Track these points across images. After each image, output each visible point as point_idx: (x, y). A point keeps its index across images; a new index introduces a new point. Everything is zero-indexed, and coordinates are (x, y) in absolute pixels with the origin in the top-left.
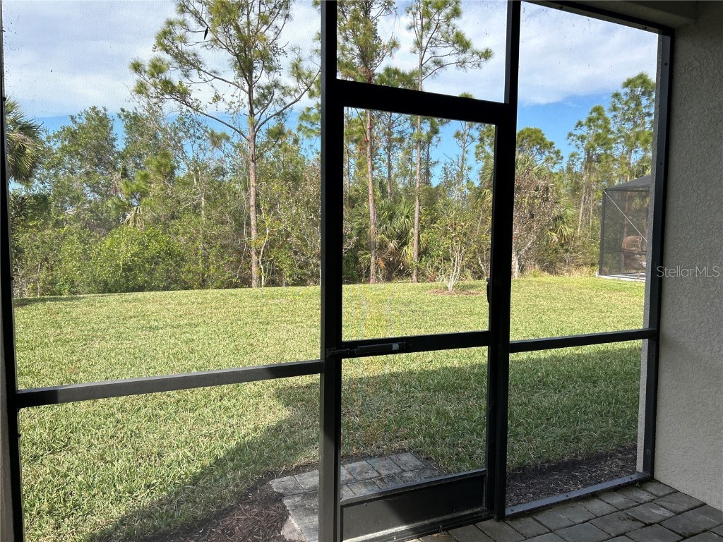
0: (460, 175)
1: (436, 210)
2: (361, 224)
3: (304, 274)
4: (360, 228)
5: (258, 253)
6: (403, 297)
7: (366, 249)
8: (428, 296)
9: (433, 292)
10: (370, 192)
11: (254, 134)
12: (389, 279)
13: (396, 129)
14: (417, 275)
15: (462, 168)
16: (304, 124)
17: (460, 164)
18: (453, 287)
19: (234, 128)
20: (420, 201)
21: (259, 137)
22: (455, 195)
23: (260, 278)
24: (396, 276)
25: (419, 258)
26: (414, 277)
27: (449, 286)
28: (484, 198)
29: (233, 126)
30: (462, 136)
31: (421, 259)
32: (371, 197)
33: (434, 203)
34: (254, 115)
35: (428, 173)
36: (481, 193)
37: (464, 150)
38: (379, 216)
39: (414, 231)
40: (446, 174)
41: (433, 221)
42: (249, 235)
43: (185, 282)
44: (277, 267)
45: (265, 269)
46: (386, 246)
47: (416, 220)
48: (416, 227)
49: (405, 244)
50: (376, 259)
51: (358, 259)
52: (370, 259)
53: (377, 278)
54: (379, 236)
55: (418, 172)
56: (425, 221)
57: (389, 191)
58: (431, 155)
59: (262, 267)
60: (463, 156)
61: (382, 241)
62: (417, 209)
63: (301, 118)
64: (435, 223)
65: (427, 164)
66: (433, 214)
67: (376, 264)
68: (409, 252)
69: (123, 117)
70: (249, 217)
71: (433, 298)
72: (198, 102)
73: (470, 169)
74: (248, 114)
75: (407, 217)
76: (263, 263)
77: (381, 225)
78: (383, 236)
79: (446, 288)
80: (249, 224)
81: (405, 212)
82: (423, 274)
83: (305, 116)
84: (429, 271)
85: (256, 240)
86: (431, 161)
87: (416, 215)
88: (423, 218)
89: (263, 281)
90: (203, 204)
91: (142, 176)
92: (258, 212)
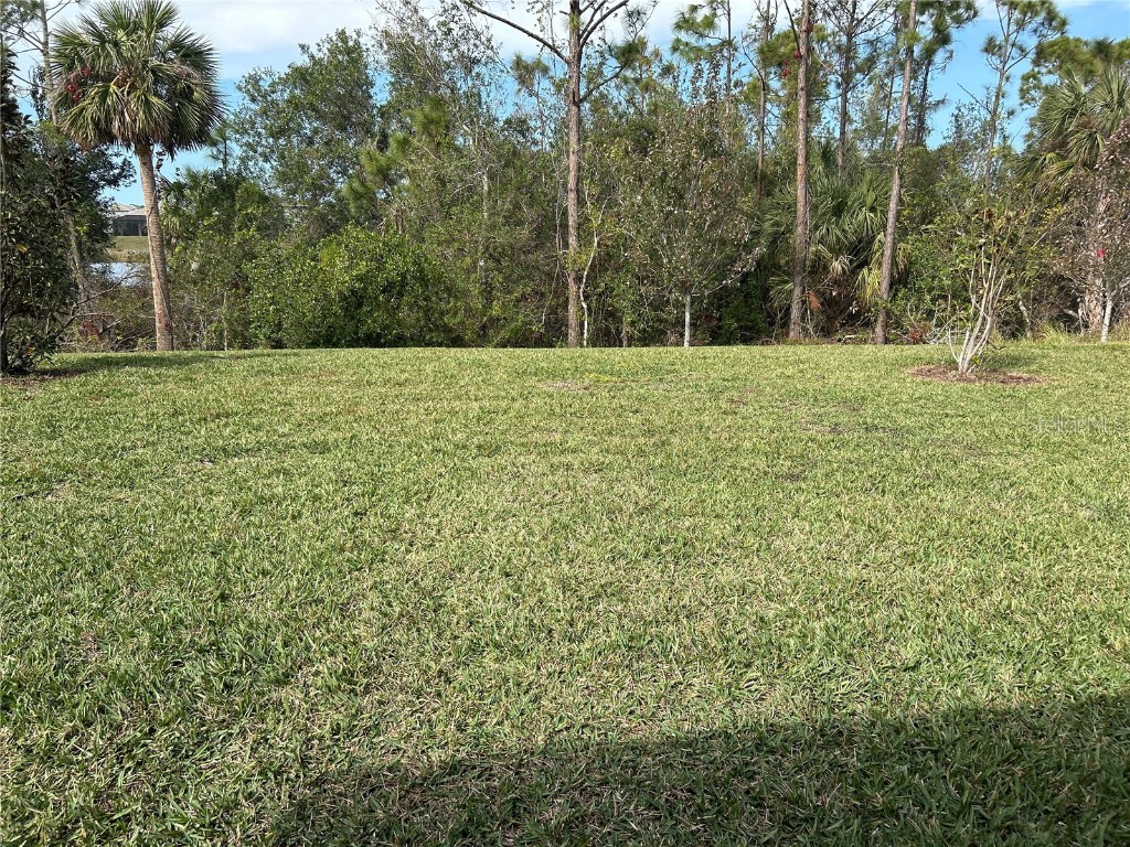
0: (990, 127)
1: (933, 195)
2: (777, 224)
3: (661, 321)
4: (776, 233)
5: (578, 279)
6: (848, 385)
7: (788, 274)
8: (908, 385)
9: (920, 372)
10: (801, 160)
11: (578, 49)
12: (826, 332)
13: (862, 36)
14: (886, 326)
15: (994, 113)
16: (684, 36)
17: (991, 107)
18: (972, 361)
19: (540, 40)
20: (901, 178)
21: (588, 57)
22: (975, 169)
23: (582, 325)
24: (843, 325)
25: (891, 294)
26: (879, 329)
27: (959, 360)
28: (1041, 170)
29: (541, 36)
30: (1000, 48)
31: (895, 295)
32: (800, 170)
33: (932, 182)
34: (580, 12)
35: (921, 128)
36: (1035, 159)
37: (1002, 75)
38: (815, 208)
39: (886, 239)
40: (959, 127)
41: (927, 218)
42: (566, 245)
43: (452, 333)
44: (610, 305)
45: (589, 309)
46: (826, 268)
47: (891, 216)
48: (890, 230)
49: (865, 263)
50: (803, 292)
51: (768, 291)
52: (791, 291)
53: (804, 329)
54: (813, 249)
55: (901, 128)
56: (910, 218)
57: (840, 161)
58: (930, 89)
59: (585, 306)
60: (999, 88)
61: (818, 256)
62: (894, 192)
63: (678, 26)
64: (931, 222)
65: (921, 107)
66: (929, 204)
67: (804, 302)
68: (869, 280)
69: (386, 47)
70: (565, 213)
71: (922, 390)
73: (1011, 113)
74: (568, 10)
75: (873, 209)
76: (586, 298)
77: (816, 227)
78: (820, 247)
79: (953, 365)
80: (565, 226)
81: (869, 201)
82: (898, 325)
83: (686, 21)
84: (911, 318)
85: (576, 254)
86: (930, 100)
87: (893, 205)
88: (905, 213)
89: (585, 331)
90: (486, 188)
91: (398, 142)
92: (581, 202)
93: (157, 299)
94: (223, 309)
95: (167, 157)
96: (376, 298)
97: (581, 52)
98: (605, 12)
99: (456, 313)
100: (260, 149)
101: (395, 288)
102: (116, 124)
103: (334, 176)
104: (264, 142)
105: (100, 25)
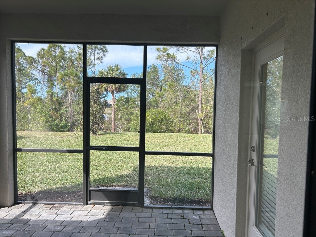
5: (201, 120)
42: (198, 113)
43: (172, 130)
45: (203, 126)
59: (202, 126)
70: (198, 106)
72: (179, 61)
76: (203, 124)
80: (198, 108)
85: (200, 114)
89: (202, 131)
90: (181, 100)
91: (164, 89)
92: (202, 103)
93: (113, 123)
94: (125, 125)
95: (117, 95)
96: (156, 123)
97: (202, 72)
98: (207, 64)
99: (173, 127)
100: (134, 90)
101: (160, 121)
102: (109, 88)
103: (150, 95)
104: (135, 88)
105: (107, 70)
